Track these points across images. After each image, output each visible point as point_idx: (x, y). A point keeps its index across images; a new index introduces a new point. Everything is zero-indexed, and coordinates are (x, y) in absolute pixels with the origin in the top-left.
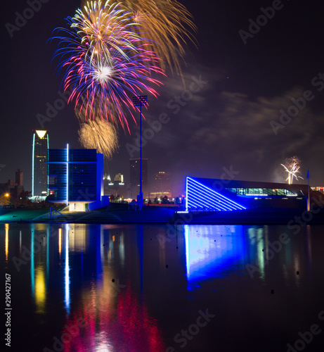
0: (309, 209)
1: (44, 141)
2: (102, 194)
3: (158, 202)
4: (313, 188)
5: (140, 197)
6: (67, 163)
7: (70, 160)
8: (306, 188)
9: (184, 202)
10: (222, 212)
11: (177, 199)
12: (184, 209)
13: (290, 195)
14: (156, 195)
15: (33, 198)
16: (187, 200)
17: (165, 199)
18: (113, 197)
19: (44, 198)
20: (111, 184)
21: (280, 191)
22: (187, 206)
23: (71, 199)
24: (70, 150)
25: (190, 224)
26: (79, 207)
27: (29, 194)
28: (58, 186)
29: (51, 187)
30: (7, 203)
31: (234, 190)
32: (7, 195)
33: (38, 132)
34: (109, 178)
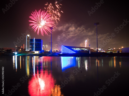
0: (90, 53)
1: (29, 37)
2: (42, 49)
3: (55, 51)
4: (91, 48)
5: (51, 50)
6: (34, 42)
7: (35, 42)
8: (89, 48)
9: (61, 51)
10: (70, 54)
11: (60, 51)
12: (61, 53)
13: (86, 50)
14: (55, 50)
15: (26, 50)
16: (62, 51)
17: (57, 51)
18: (45, 50)
19: (29, 50)
20: (44, 47)
21: (83, 49)
22: (62, 52)
23: (35, 50)
24: (35, 39)
25: (63, 56)
26: (37, 52)
27: (25, 49)
28: (32, 48)
29: (31, 48)
30: (21, 51)
31: (73, 49)
32: (20, 49)
33: (28, 35)
34: (44, 46)
